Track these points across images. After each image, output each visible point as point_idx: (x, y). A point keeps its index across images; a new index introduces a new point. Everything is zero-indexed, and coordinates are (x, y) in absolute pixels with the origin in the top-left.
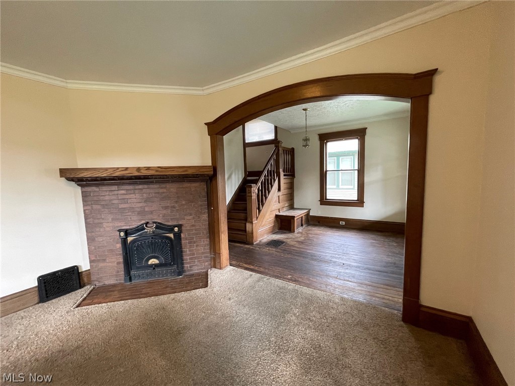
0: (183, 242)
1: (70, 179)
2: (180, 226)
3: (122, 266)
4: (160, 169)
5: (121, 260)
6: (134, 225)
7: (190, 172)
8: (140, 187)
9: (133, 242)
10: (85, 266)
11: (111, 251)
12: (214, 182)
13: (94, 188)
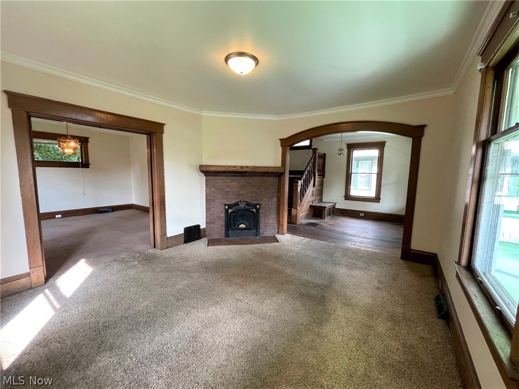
0: (260, 215)
1: (202, 171)
2: (259, 204)
3: (224, 227)
4: (254, 168)
5: (224, 224)
6: (233, 202)
7: (271, 170)
8: (238, 178)
9: (232, 212)
10: (203, 226)
11: (219, 217)
12: (282, 177)
13: (213, 178)
